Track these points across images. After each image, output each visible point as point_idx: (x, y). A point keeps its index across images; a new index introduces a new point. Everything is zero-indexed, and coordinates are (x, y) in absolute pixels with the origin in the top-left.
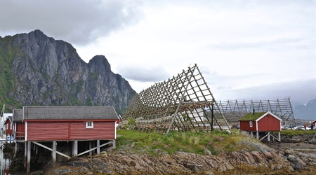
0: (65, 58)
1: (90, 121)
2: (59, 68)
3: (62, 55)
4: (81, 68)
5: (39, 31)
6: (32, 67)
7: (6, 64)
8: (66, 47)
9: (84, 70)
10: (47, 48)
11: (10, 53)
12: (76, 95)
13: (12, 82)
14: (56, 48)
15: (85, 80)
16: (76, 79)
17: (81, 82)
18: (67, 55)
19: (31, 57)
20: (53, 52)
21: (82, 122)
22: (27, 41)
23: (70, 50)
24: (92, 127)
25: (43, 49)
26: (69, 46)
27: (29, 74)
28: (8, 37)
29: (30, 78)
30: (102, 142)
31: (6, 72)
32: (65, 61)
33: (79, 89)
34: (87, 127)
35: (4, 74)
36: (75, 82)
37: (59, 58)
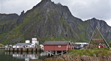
0: (103, 25)
1: (60, 45)
2: (101, 29)
3: (102, 24)
4: (108, 28)
5: (94, 18)
6: (92, 29)
7: (85, 29)
8: (103, 22)
9: (109, 29)
10: (97, 23)
11: (86, 25)
12: (107, 37)
13: (87, 34)
14: (100, 23)
15: (110, 32)
16: (107, 32)
17: (108, 32)
18: (103, 24)
19: (92, 26)
20: (99, 24)
21: (57, 45)
22: (91, 21)
23: (104, 23)
24: (60, 47)
25: (96, 23)
26: (104, 22)
27: (91, 31)
28: (85, 21)
29: (92, 32)
30: (63, 51)
31: (85, 31)
32: (103, 26)
33: (108, 35)
34: (59, 47)
35: (84, 32)
36: (106, 32)
37: (101, 25)
